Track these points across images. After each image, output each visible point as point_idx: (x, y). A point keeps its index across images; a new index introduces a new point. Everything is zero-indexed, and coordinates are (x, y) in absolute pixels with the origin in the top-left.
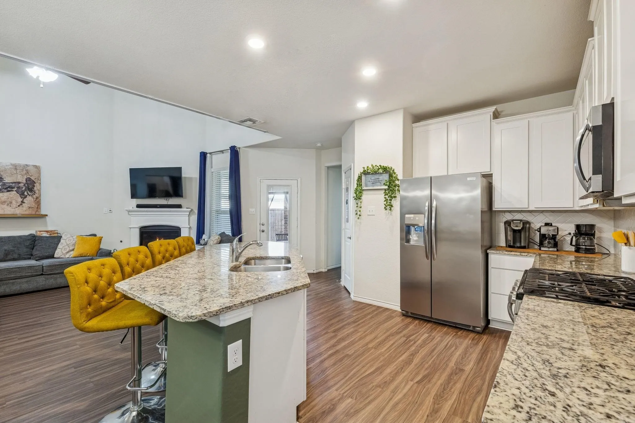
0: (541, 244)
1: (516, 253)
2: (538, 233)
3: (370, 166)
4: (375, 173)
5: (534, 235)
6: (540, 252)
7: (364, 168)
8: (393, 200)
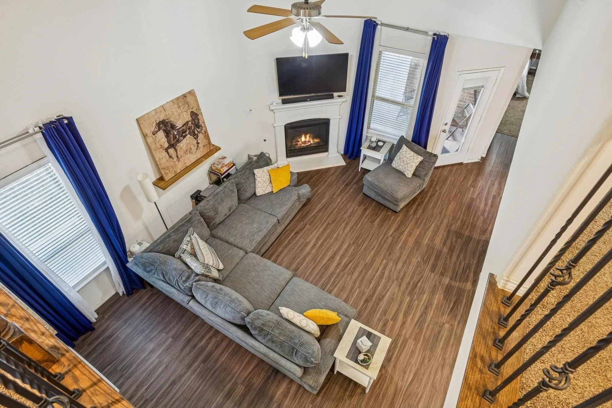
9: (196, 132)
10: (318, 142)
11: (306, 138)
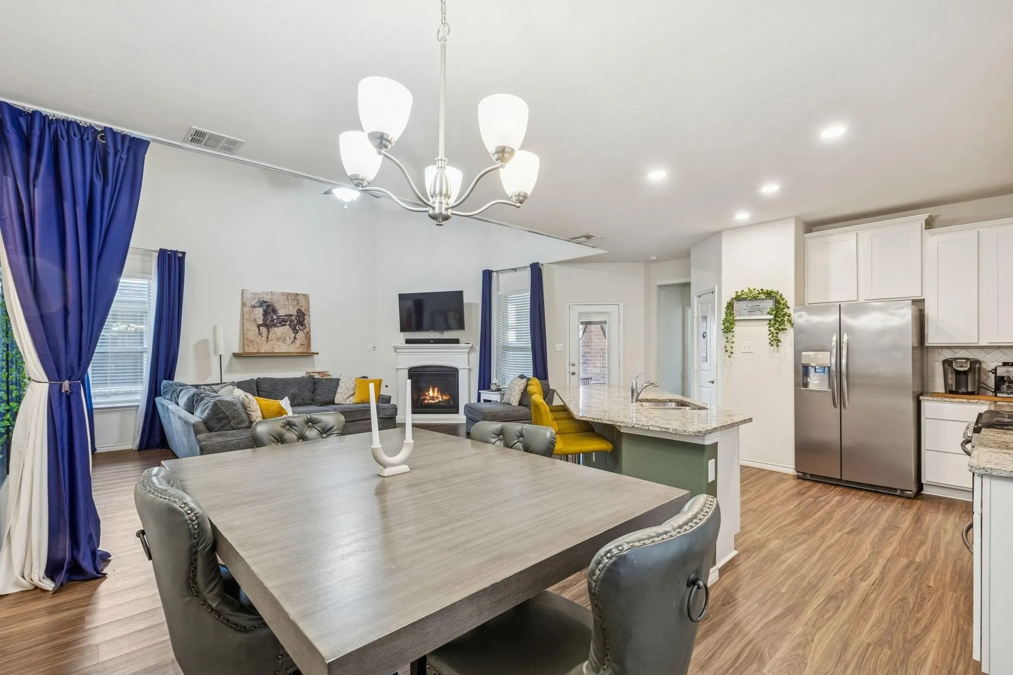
0: (997, 389)
1: (961, 400)
2: (993, 376)
3: (746, 290)
4: (755, 298)
5: (986, 377)
6: (996, 399)
7: (737, 292)
8: (780, 333)
9: (297, 328)
10: (447, 400)
11: (433, 391)
